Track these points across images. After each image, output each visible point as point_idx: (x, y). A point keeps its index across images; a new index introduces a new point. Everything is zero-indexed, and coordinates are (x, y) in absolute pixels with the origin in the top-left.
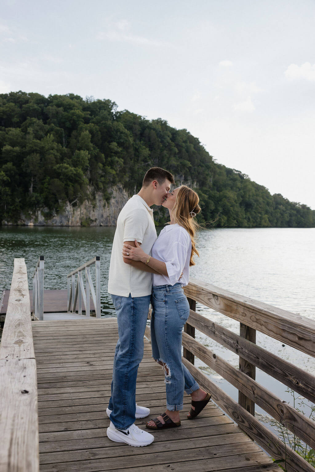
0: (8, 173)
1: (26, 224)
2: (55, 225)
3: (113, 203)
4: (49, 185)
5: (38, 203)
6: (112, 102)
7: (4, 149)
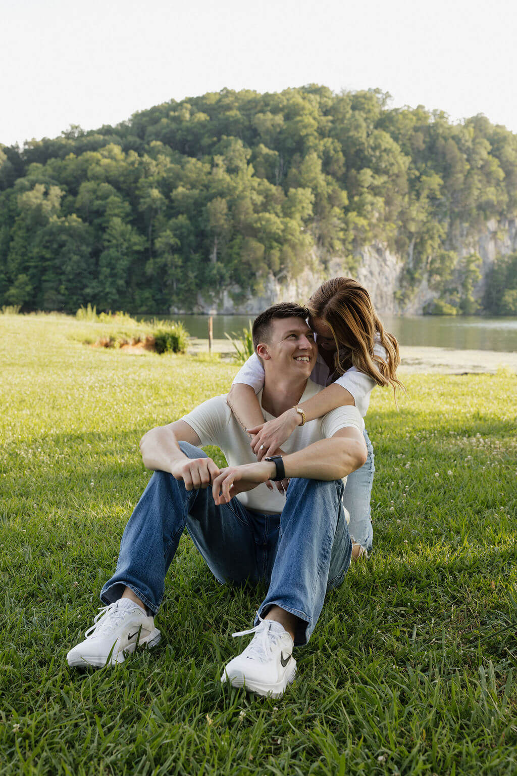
0: (178, 232)
1: (205, 311)
2: (250, 313)
3: (365, 276)
4: (240, 248)
5: (222, 278)
6: (384, 92)
7: (174, 193)
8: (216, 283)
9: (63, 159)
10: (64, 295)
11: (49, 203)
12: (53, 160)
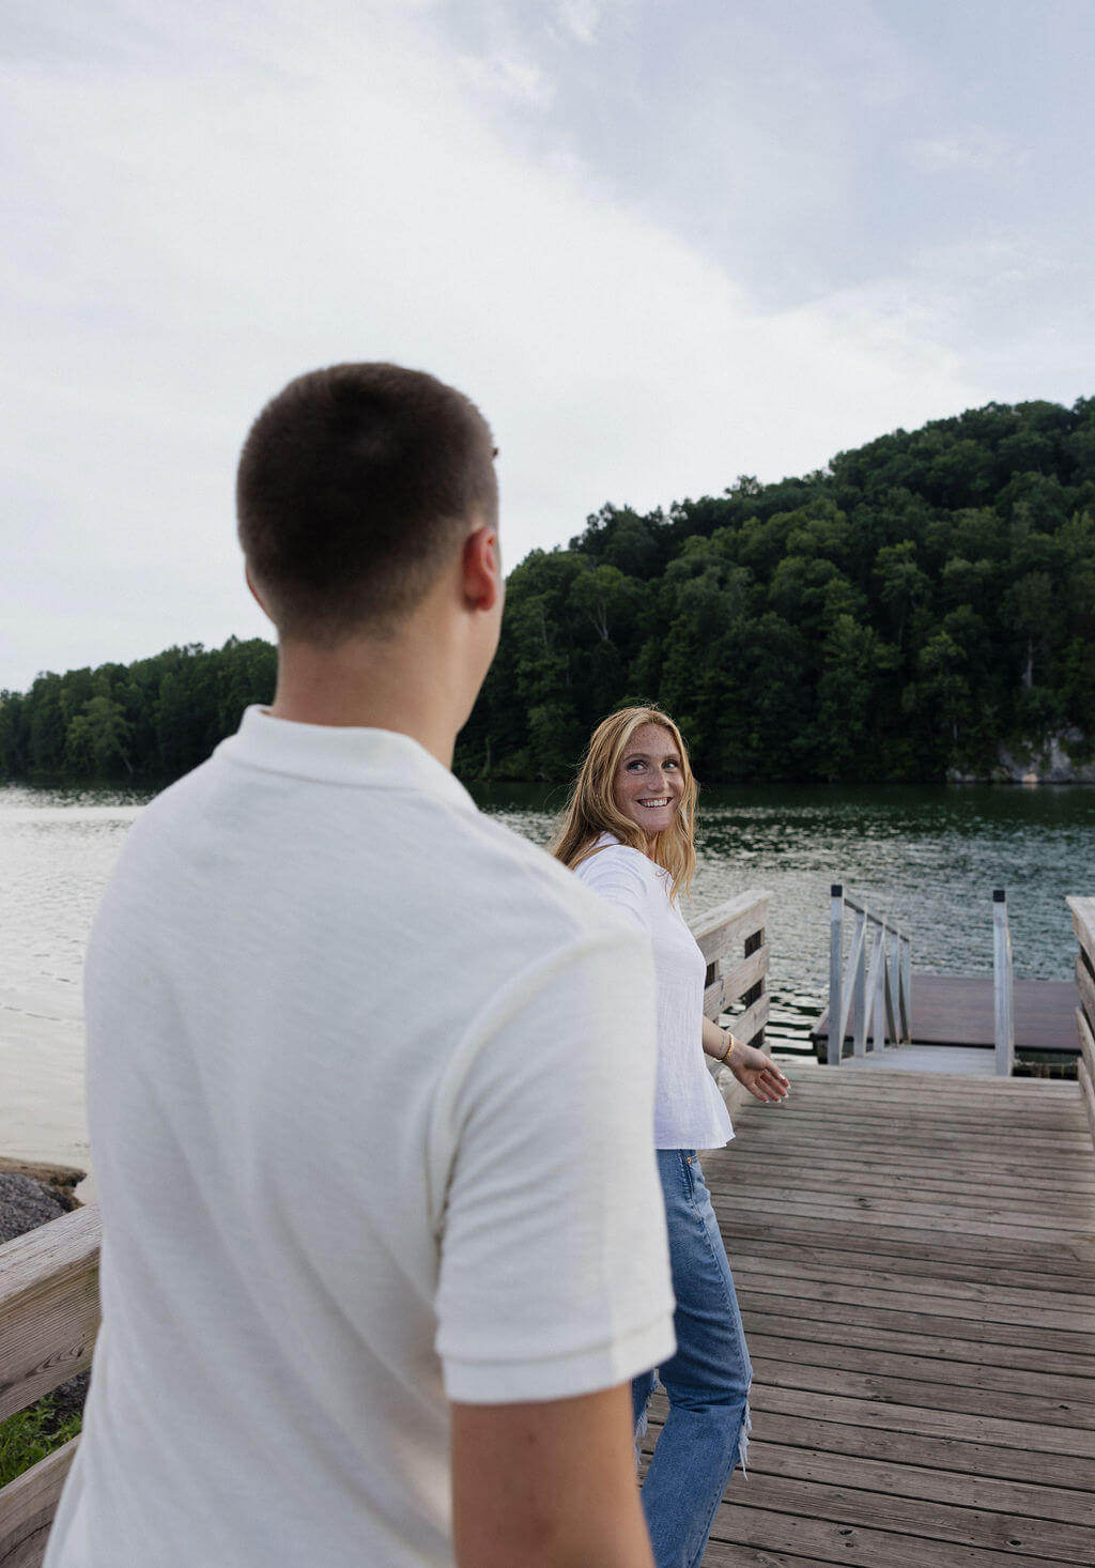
0: (961, 635)
1: (1015, 777)
4: (1081, 660)
5: (1050, 714)
7: (947, 570)
8: (1037, 725)
9: (739, 526)
10: (756, 750)
11: (728, 595)
12: (722, 529)
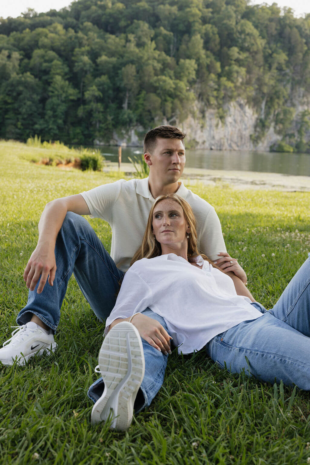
1: (118, 144)
3: (231, 123)
4: (144, 100)
5: (131, 121)
7: (99, 60)
8: (127, 124)
9: (21, 32)
10: (20, 129)
11: (11, 64)
12: (14, 33)
